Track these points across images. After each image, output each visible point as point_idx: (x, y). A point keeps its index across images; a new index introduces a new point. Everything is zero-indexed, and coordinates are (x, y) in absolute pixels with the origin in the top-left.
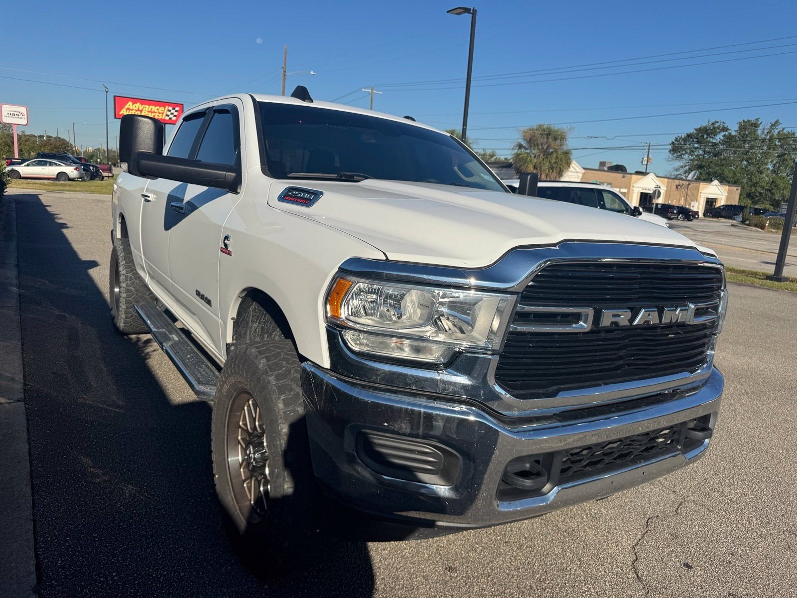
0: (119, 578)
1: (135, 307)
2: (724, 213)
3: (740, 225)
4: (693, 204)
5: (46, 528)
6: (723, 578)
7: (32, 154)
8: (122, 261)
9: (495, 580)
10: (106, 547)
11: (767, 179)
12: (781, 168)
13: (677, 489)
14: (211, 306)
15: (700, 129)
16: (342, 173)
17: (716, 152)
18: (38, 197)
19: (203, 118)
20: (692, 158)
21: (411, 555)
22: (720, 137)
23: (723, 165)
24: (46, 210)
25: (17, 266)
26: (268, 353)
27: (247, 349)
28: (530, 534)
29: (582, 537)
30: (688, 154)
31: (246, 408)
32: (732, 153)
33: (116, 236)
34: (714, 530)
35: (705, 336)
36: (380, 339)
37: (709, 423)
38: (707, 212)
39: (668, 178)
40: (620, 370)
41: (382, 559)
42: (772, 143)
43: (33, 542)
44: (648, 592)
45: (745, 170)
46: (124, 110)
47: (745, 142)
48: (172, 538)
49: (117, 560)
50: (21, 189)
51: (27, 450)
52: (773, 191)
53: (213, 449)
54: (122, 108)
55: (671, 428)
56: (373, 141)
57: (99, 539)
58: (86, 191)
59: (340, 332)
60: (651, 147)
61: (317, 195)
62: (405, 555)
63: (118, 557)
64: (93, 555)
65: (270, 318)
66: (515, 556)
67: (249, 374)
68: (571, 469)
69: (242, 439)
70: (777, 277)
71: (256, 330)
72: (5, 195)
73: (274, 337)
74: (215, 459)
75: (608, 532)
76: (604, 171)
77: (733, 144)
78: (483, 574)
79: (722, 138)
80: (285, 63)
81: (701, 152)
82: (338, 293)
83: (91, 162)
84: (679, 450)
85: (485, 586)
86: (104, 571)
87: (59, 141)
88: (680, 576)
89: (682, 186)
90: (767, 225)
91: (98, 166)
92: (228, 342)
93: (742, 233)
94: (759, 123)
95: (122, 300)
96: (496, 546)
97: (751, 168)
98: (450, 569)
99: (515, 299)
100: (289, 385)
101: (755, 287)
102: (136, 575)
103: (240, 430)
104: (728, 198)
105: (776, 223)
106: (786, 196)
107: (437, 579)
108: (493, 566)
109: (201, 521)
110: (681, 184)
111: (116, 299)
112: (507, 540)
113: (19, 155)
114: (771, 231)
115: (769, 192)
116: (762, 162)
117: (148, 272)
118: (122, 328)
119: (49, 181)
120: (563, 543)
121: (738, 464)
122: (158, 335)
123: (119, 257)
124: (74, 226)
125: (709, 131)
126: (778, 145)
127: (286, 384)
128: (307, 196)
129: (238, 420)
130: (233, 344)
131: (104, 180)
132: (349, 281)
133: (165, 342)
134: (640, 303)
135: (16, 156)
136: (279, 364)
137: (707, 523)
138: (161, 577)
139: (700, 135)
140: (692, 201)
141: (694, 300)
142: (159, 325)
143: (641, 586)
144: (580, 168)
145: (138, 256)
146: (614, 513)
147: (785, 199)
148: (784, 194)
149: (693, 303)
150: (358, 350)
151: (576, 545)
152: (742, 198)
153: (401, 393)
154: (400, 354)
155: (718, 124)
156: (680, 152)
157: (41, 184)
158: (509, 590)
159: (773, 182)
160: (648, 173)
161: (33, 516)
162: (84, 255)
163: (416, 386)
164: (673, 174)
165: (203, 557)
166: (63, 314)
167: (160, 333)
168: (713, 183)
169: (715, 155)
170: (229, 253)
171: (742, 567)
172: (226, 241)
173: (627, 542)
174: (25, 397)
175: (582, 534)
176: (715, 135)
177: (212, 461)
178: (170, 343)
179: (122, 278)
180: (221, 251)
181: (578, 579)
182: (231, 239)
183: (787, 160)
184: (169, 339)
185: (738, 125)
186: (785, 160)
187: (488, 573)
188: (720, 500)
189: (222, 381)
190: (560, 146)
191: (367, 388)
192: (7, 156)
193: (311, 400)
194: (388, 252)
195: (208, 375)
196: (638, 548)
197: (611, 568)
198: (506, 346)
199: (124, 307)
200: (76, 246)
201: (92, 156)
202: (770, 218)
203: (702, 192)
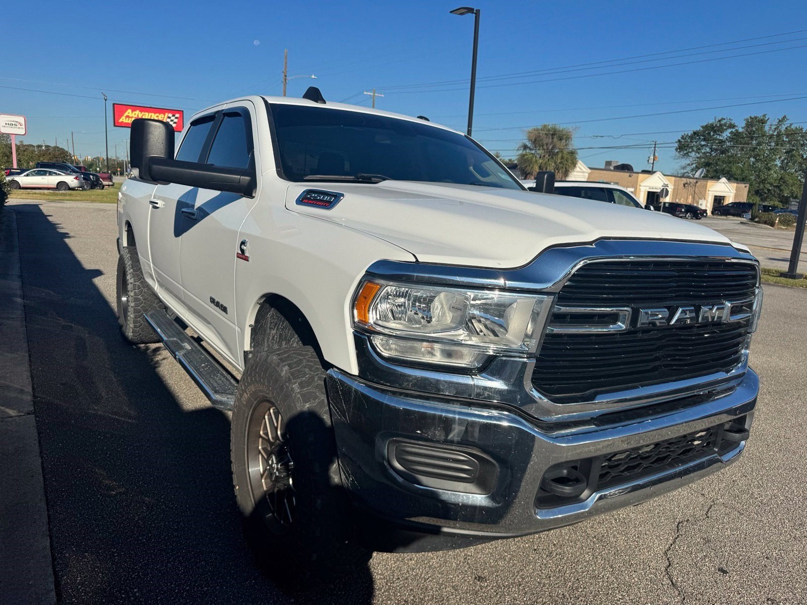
0: (141, 594)
1: (144, 316)
2: (732, 211)
3: (749, 223)
4: (700, 202)
5: (63, 544)
6: (760, 582)
7: (31, 164)
8: (129, 270)
9: (526, 589)
10: (126, 562)
11: (775, 175)
12: (790, 164)
13: (705, 492)
14: (227, 314)
15: (706, 126)
16: (360, 175)
17: (723, 149)
18: (39, 207)
19: (213, 122)
20: (699, 156)
21: (438, 565)
22: (726, 134)
23: (730, 163)
24: (48, 220)
25: (21, 276)
26: (290, 360)
27: (267, 356)
28: (559, 541)
29: (612, 543)
30: (695, 152)
31: (266, 417)
32: (739, 150)
33: (123, 245)
34: (746, 533)
35: (740, 335)
36: (409, 344)
37: (745, 424)
38: (715, 210)
39: (675, 176)
40: (657, 371)
41: (409, 570)
42: (780, 139)
43: (51, 559)
44: (684, 599)
45: (752, 167)
46: (124, 117)
47: (752, 138)
48: (193, 552)
49: (137, 575)
50: (21, 200)
51: (40, 463)
52: (782, 188)
53: (233, 459)
54: (122, 115)
55: (707, 430)
56: (388, 142)
57: (118, 554)
58: (87, 200)
59: (369, 337)
60: (657, 146)
61: (337, 197)
62: (433, 565)
63: (139, 573)
64: (113, 571)
65: (289, 324)
66: (545, 564)
67: (271, 382)
68: (608, 475)
69: (263, 449)
70: (791, 274)
71: (273, 337)
72: (5, 206)
73: (292, 344)
74: (235, 470)
75: (638, 537)
76: (611, 170)
77: (740, 141)
78: (514, 583)
79: (729, 135)
80: (286, 67)
81: (708, 150)
82: (365, 298)
83: (90, 171)
84: (715, 452)
85: (516, 595)
86: (125, 587)
87: (58, 151)
88: (715, 582)
89: (689, 184)
90: (777, 221)
91: (98, 175)
92: (246, 350)
93: (752, 231)
94: (766, 119)
95: (131, 309)
96: (525, 554)
97: (759, 165)
98: (480, 578)
99: (552, 300)
100: (313, 392)
101: (769, 284)
102: (158, 591)
103: (260, 440)
104: (736, 196)
105: (786, 220)
106: (794, 192)
107: (467, 589)
108: (523, 575)
109: (222, 534)
110: (688, 183)
111: (124, 308)
112: (535, 548)
113: (18, 166)
114: (781, 228)
115: (777, 189)
116: (770, 158)
117: (157, 280)
118: (130, 338)
119: (49, 191)
120: (593, 549)
121: (765, 465)
122: (170, 344)
123: (127, 266)
124: (75, 235)
125: (716, 128)
126: (786, 141)
127: (311, 392)
128: (327, 198)
129: (258, 429)
130: (251, 352)
131: (104, 189)
132: (378, 284)
133: (178, 351)
134: (677, 302)
135: (15, 166)
136: (302, 371)
137: (739, 526)
138: (184, 592)
139: (707, 132)
140: (700, 199)
141: (729, 297)
142: (170, 334)
143: (677, 593)
144: (586, 167)
145: (146, 264)
146: (643, 518)
147: (794, 196)
148: (792, 190)
149: (729, 301)
150: (387, 355)
151: (606, 551)
152: (750, 195)
153: (434, 399)
154: (432, 359)
155: (725, 121)
156: (686, 150)
157: (41, 194)
158: (541, 599)
159: (781, 178)
160: (655, 172)
161: (50, 531)
162: (88, 264)
163: (450, 392)
164: (680, 173)
165: (225, 571)
166: (70, 324)
167: (173, 342)
168: (721, 180)
169: (722, 152)
170: (246, 259)
171: (778, 571)
172: (243, 247)
173: (660, 549)
174: (35, 410)
175: (612, 540)
176: (722, 132)
177: (232, 472)
178: (182, 352)
179: (130, 287)
180: (238, 257)
181: (612, 586)
182: (248, 244)
183: (795, 156)
184: (182, 348)
185: (745, 122)
186: (792, 156)
187: (519, 582)
188: (750, 502)
189: (242, 390)
190: (566, 145)
191: (398, 394)
192: (5, 166)
193: (338, 408)
194: (419, 253)
195: (224, 384)
196: (671, 554)
197: (644, 575)
198: (543, 348)
199: (132, 316)
200: (79, 256)
201: (91, 165)
202: (780, 215)
203: (710, 189)
